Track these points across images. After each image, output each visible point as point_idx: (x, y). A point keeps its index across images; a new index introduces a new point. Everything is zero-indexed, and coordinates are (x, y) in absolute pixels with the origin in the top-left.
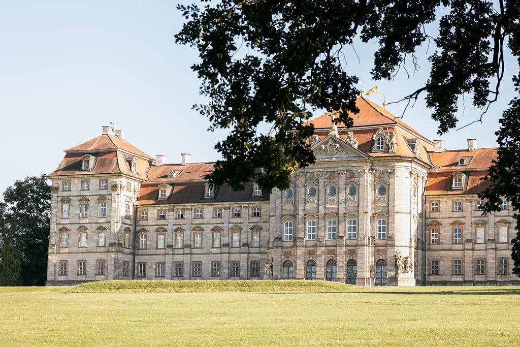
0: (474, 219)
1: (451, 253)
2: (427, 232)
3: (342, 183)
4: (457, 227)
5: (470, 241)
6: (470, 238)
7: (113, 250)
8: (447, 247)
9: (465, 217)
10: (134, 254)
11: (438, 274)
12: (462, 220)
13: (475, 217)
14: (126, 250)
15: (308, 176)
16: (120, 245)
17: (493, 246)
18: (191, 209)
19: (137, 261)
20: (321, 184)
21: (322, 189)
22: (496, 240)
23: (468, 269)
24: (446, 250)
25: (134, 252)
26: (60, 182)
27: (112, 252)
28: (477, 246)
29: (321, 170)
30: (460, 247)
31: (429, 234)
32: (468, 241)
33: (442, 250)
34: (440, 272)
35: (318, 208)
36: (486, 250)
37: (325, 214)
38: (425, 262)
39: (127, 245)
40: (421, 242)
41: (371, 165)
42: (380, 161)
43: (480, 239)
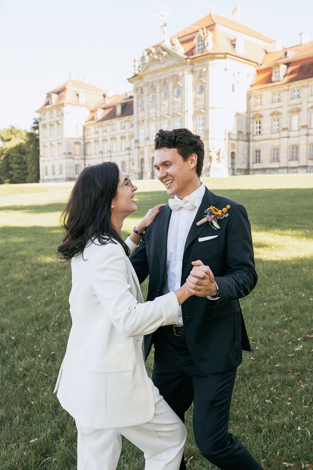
0: (290, 108)
1: (270, 142)
2: (251, 125)
3: (171, 87)
4: (276, 117)
5: (286, 129)
6: (285, 126)
7: (65, 157)
8: (267, 137)
9: (282, 107)
11: (260, 162)
12: (279, 110)
13: (291, 105)
15: (150, 84)
16: (70, 153)
17: (306, 132)
18: (110, 125)
20: (158, 91)
22: (309, 126)
23: (284, 155)
24: (266, 140)
25: (85, 158)
26: (42, 115)
27: (64, 159)
28: (292, 134)
29: (157, 78)
30: (277, 135)
31: (253, 127)
32: (284, 129)
33: (263, 140)
34: (261, 160)
35: (156, 112)
36: (299, 136)
37: (161, 116)
38: (249, 152)
39: (78, 153)
40: (245, 134)
41: (191, 67)
42: (198, 61)
43: (295, 126)
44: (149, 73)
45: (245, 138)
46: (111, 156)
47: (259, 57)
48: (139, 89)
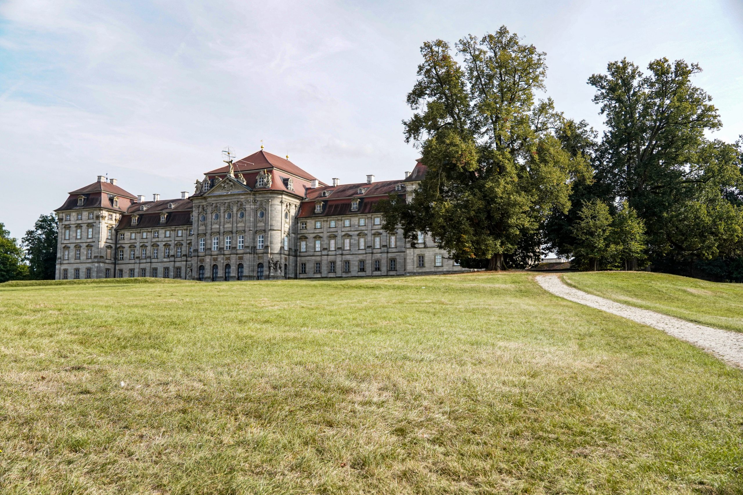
0: (328, 234)
1: (313, 258)
2: (298, 244)
3: (235, 210)
4: (318, 239)
5: (326, 249)
6: (325, 247)
7: (96, 261)
8: (311, 254)
9: (323, 233)
10: (115, 264)
11: (305, 273)
12: (321, 235)
13: (329, 232)
14: (107, 261)
15: (214, 205)
16: (102, 257)
17: (340, 252)
18: (151, 232)
19: (117, 268)
20: (222, 211)
21: (222, 214)
22: (342, 248)
23: (324, 269)
24: (310, 256)
25: (115, 262)
26: (64, 215)
27: (96, 262)
28: (330, 253)
29: (222, 201)
30: (319, 253)
31: (300, 246)
32: (324, 249)
33: (308, 256)
34: (307, 272)
35: (220, 228)
36: (336, 255)
37: (224, 232)
38: (296, 265)
39: (109, 258)
40: (294, 251)
41: (254, 197)
42: (260, 194)
43: (332, 248)
44: (214, 196)
45: (293, 254)
46: (151, 262)
47: (302, 192)
48: (201, 207)
